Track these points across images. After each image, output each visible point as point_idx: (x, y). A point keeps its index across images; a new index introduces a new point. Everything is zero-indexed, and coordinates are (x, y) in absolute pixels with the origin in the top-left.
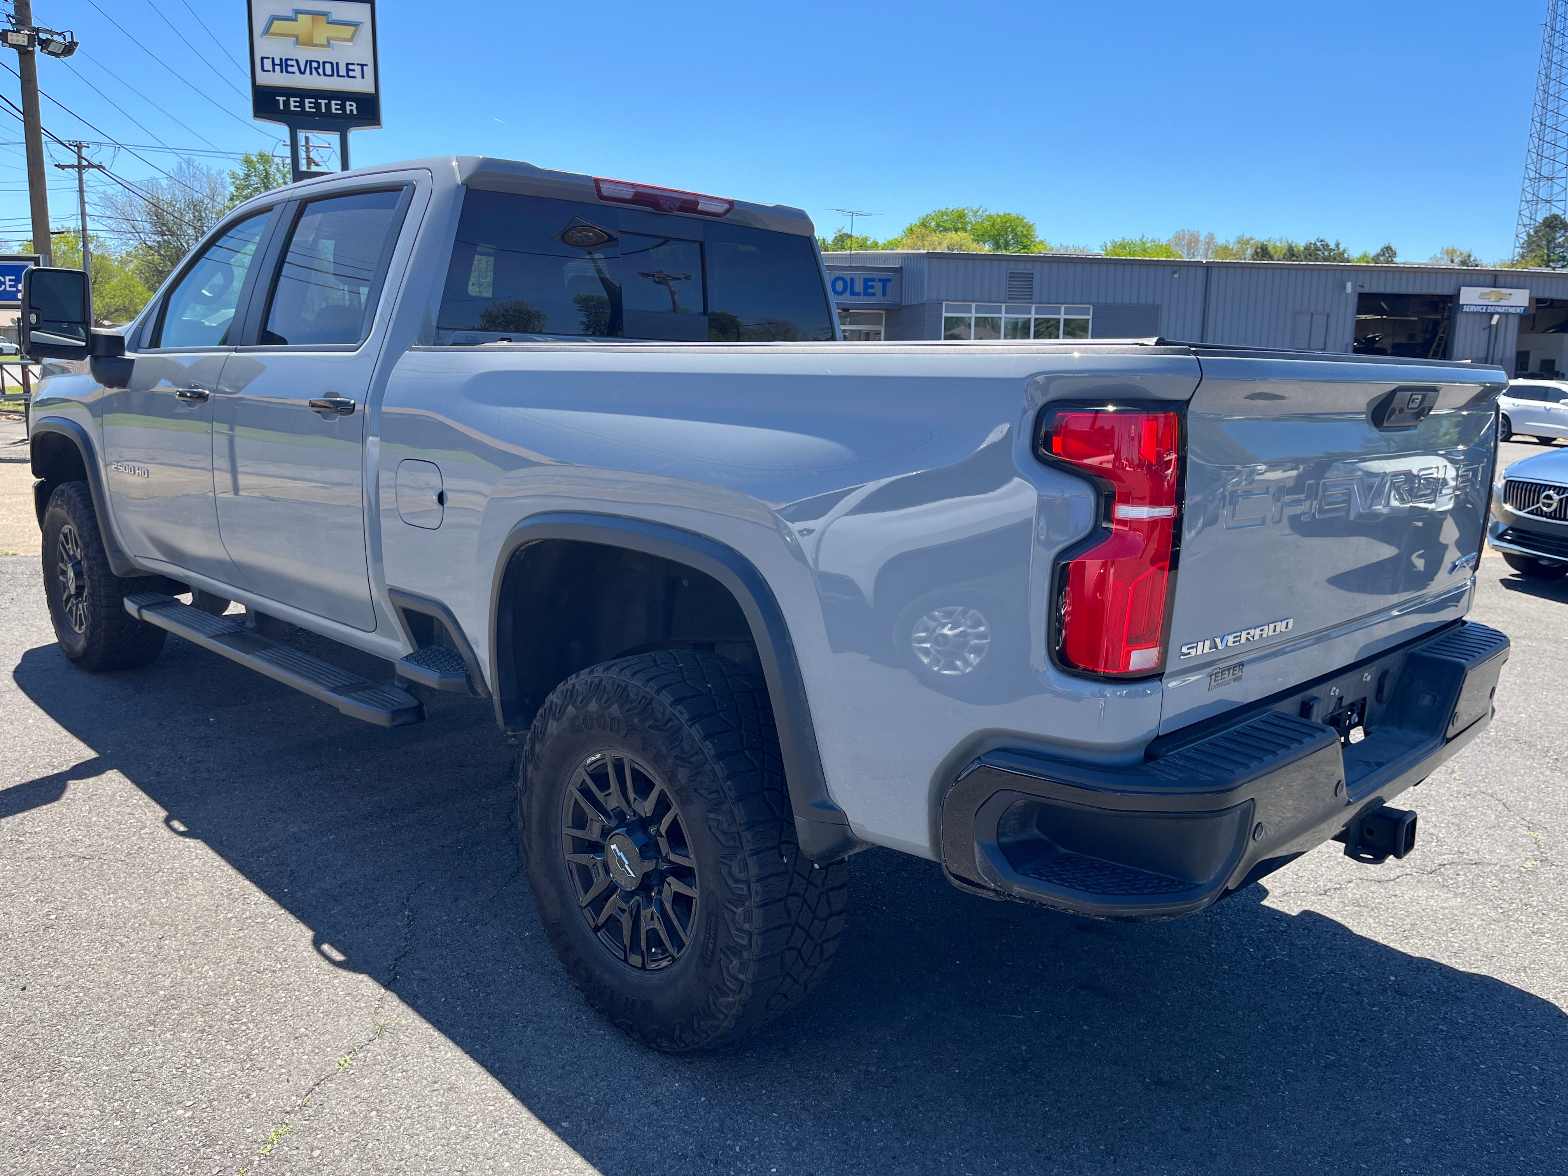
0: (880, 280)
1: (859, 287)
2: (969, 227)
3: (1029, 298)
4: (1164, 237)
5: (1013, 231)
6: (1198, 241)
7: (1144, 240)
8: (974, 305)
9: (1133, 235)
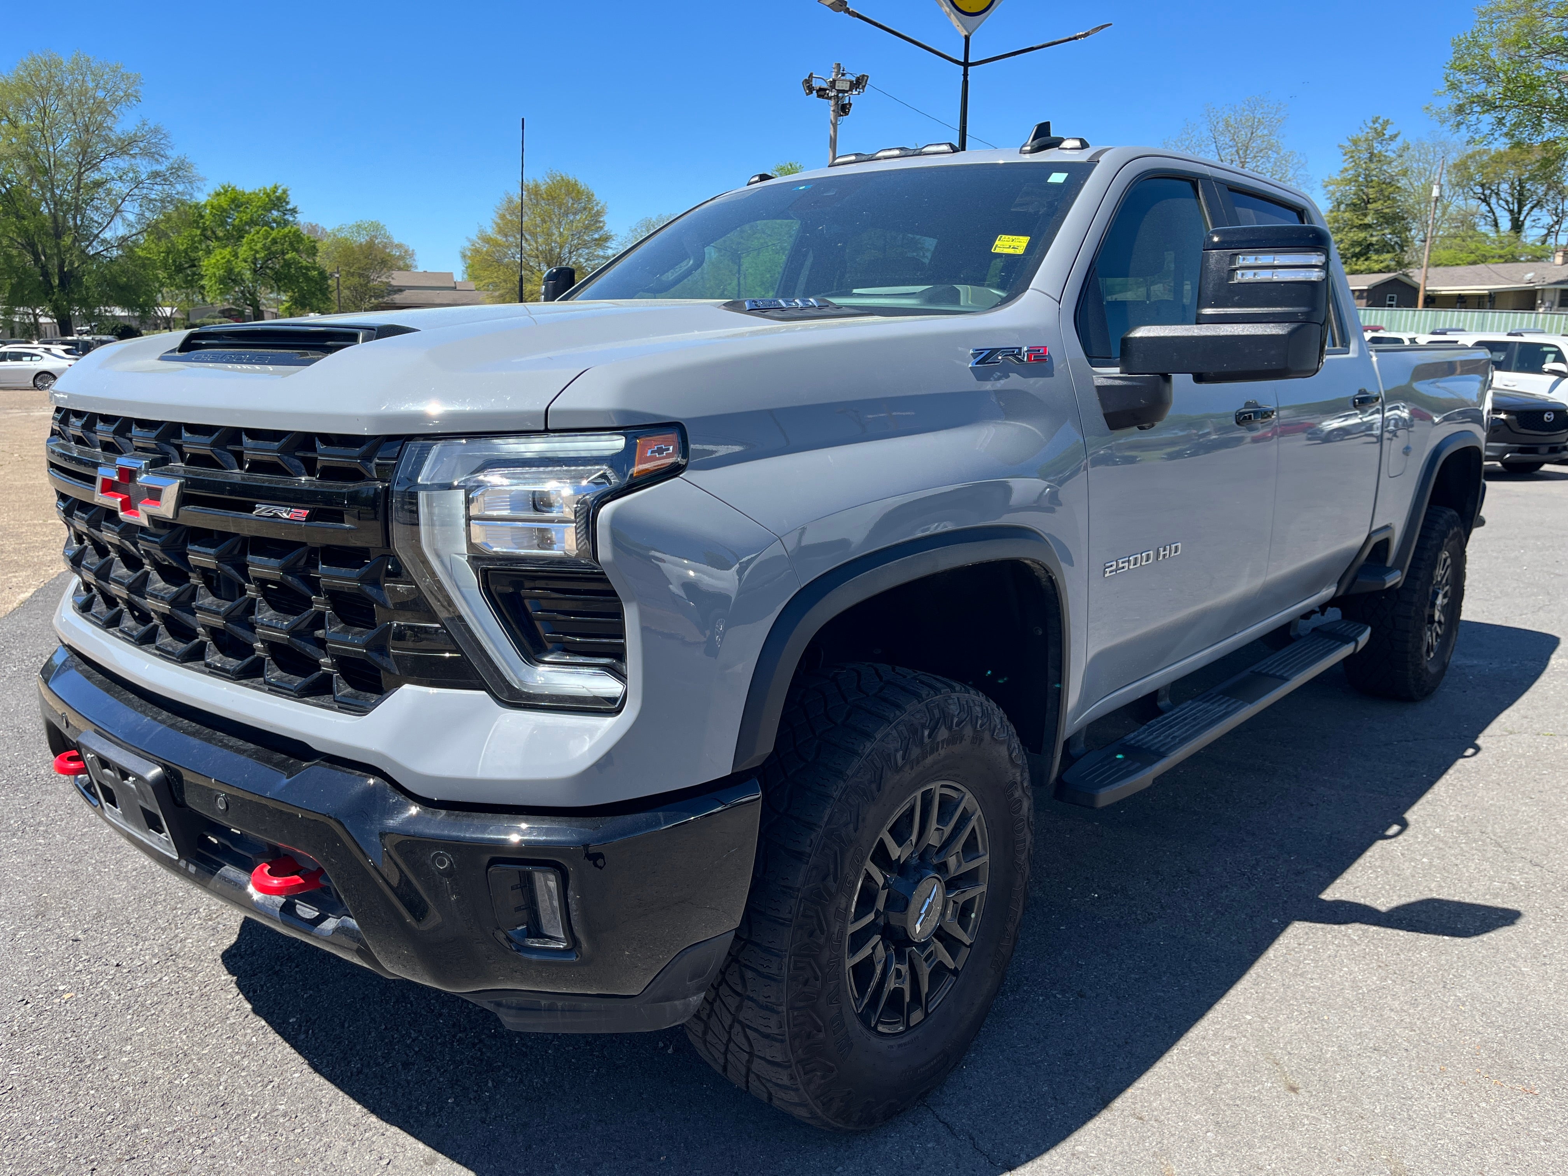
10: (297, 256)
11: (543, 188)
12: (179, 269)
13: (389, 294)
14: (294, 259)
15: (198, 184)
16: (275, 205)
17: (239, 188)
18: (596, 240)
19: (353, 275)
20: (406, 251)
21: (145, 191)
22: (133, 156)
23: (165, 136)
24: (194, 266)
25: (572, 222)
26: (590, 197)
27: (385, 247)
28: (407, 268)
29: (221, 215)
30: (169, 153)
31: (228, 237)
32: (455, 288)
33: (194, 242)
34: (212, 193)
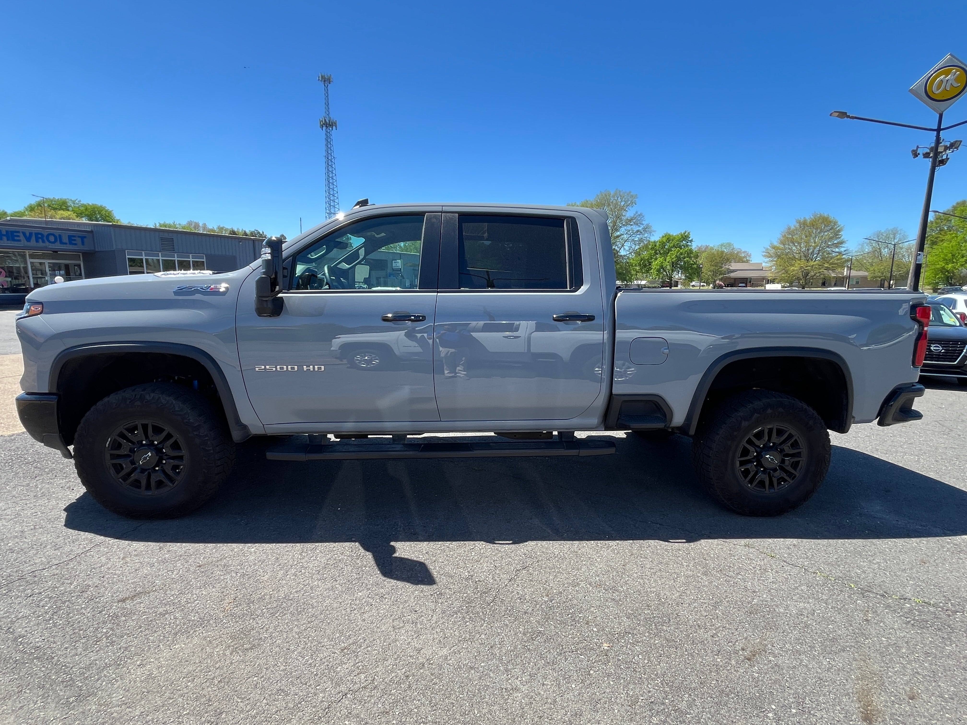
0: (79, 237)
1: (65, 239)
2: (70, 209)
3: (173, 250)
4: (184, 222)
5: (99, 213)
6: (199, 226)
7: (175, 223)
8: (143, 253)
9: (169, 221)
10: (689, 260)
11: (809, 220)
12: (645, 266)
13: (728, 273)
14: (687, 260)
15: (653, 233)
16: (685, 239)
17: (671, 234)
18: (835, 243)
19: (713, 265)
20: (747, 254)
21: (633, 238)
22: (631, 225)
23: (643, 216)
24: (650, 265)
25: (822, 236)
26: (835, 223)
27: (738, 252)
28: (747, 261)
29: (663, 244)
30: (643, 222)
31: (664, 253)
32: (762, 270)
33: (651, 255)
34: (661, 236)
